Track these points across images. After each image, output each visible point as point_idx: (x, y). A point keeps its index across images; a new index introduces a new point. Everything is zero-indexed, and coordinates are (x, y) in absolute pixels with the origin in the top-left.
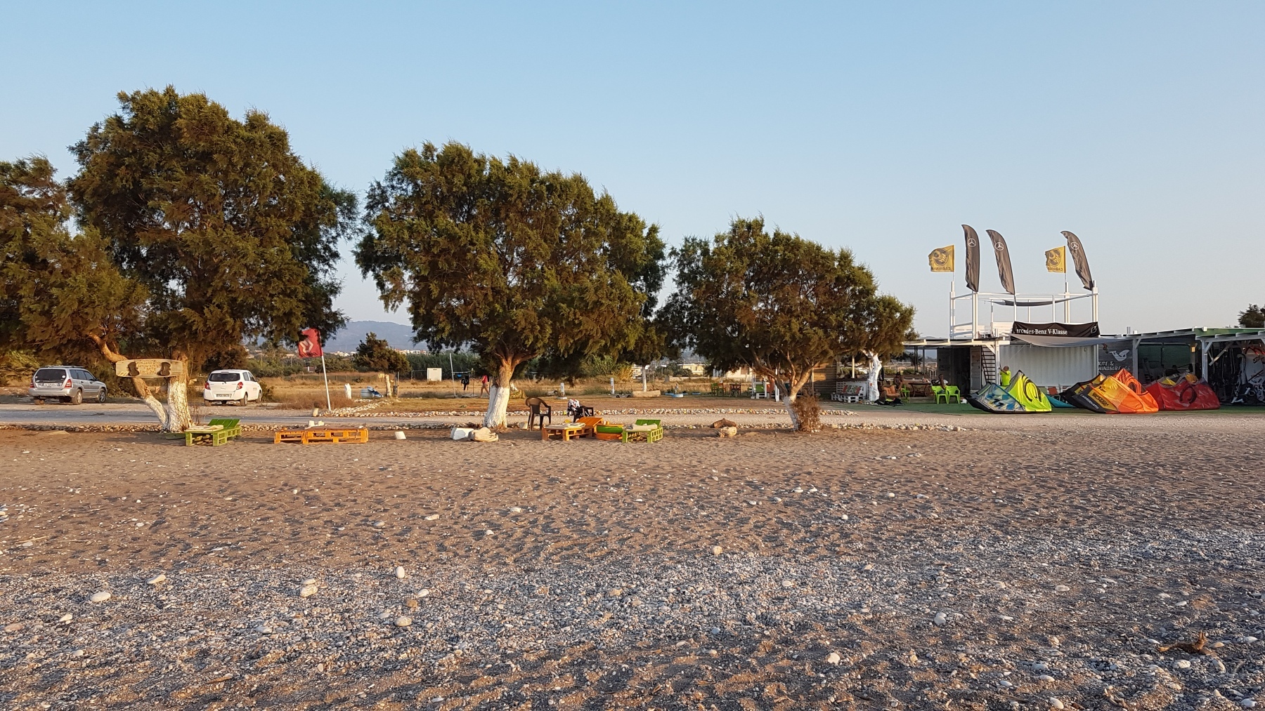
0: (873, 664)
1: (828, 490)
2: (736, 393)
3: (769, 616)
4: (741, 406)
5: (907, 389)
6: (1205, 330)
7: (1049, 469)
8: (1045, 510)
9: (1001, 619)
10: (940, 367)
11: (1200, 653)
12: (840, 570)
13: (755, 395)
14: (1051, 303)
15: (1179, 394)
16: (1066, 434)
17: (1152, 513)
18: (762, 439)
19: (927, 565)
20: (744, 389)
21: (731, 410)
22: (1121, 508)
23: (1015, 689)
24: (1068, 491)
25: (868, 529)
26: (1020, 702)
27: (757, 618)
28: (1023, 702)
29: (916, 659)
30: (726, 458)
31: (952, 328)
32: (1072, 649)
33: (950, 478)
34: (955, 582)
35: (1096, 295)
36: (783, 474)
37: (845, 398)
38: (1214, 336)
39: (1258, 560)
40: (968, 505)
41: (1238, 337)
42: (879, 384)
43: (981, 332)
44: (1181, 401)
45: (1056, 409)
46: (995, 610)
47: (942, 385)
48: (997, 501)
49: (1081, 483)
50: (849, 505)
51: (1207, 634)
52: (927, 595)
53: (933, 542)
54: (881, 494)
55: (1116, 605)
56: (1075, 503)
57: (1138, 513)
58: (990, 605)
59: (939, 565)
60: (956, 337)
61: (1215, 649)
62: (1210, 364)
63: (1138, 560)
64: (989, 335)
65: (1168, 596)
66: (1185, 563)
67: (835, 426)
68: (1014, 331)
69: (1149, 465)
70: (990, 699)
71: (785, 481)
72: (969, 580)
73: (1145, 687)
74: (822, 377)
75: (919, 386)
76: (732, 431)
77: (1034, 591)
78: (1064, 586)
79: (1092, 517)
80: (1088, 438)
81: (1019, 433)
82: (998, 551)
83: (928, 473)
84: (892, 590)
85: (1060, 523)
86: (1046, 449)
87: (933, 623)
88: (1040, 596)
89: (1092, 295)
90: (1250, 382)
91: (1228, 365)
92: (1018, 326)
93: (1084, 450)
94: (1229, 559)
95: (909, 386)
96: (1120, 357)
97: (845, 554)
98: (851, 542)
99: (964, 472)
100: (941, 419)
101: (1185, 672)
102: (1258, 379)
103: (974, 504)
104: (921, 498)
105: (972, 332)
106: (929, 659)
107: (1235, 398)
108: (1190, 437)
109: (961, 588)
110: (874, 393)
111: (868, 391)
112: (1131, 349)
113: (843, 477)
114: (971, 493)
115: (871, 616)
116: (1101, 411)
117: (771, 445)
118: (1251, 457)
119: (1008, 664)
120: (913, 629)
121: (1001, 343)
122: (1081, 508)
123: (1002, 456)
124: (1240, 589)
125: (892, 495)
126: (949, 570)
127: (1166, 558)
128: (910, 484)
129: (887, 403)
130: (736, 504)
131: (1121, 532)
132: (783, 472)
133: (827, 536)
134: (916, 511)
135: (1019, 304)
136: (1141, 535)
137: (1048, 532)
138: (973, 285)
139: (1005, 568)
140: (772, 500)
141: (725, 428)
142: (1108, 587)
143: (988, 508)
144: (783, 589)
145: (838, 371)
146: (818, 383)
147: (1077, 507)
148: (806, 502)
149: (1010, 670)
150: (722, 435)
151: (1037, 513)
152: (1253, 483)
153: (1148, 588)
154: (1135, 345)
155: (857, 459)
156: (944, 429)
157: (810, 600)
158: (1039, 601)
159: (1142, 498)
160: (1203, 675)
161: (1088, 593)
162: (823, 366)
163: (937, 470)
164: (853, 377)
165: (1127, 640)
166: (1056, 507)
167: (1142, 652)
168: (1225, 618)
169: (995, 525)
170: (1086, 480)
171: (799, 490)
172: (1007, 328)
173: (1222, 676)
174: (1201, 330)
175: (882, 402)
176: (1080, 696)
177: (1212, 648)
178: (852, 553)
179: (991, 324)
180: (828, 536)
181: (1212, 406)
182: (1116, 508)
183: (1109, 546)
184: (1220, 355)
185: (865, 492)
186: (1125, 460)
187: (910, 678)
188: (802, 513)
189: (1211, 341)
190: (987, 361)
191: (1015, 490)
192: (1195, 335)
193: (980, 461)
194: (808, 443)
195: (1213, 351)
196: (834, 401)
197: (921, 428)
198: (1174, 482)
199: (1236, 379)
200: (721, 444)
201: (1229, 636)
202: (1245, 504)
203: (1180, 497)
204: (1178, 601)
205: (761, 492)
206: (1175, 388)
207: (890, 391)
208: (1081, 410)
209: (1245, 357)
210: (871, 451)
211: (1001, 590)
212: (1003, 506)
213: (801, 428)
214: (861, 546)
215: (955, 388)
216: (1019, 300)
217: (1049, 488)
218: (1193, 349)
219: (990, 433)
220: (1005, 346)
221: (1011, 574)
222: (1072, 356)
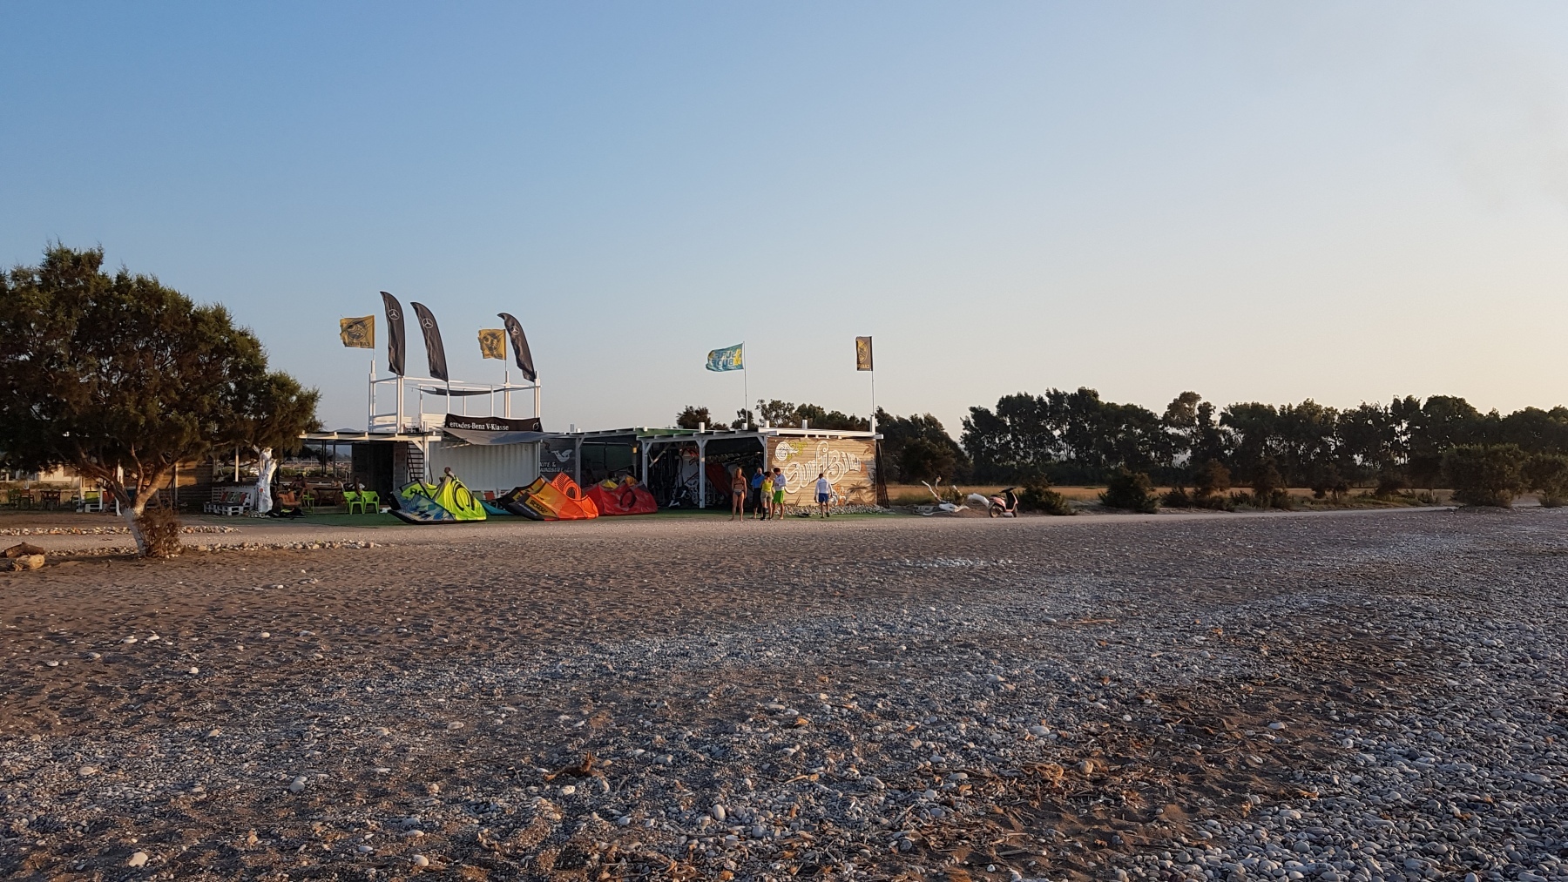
0: (194, 857)
1: (175, 638)
2: (52, 505)
3: (49, 820)
4: (58, 524)
5: (312, 495)
6: (646, 430)
7: (470, 587)
8: (455, 636)
9: (376, 773)
10: (355, 468)
11: (587, 775)
12: (172, 742)
13: (83, 506)
14: (489, 392)
15: (619, 498)
16: (498, 546)
17: (571, 628)
18: (86, 570)
19: (296, 719)
20: (65, 498)
21: (39, 531)
22: (541, 625)
23: (375, 853)
24: (486, 612)
25: (224, 683)
26: (377, 867)
27: (30, 825)
28: (381, 867)
29: (256, 839)
30: (21, 601)
31: (372, 418)
32: (452, 794)
33: (348, 607)
34: (326, 737)
35: (538, 387)
36: (111, 620)
37: (224, 510)
38: (653, 437)
39: (662, 667)
40: (363, 638)
41: (675, 438)
42: (272, 489)
43: (408, 425)
44: (621, 504)
45: (492, 517)
46: (370, 764)
47: (357, 490)
48: (400, 630)
49: (502, 601)
50: (203, 654)
51: (598, 754)
52: (288, 756)
53: (310, 690)
54: (252, 635)
55: (511, 736)
56: (491, 625)
57: (557, 630)
58: (365, 758)
59: (310, 718)
60: (376, 431)
61: (603, 768)
62: (650, 466)
63: (545, 682)
64: (417, 429)
65: (568, 717)
66: (592, 679)
67: (202, 548)
68: (447, 424)
69: (579, 576)
70: (341, 872)
71: (111, 628)
72: (344, 731)
73: (523, 823)
74: (191, 481)
75: (328, 492)
76: (36, 561)
77: (423, 733)
78: (458, 723)
79: (507, 638)
80: (523, 548)
81: (444, 547)
82: (389, 691)
83: (321, 604)
84: (241, 758)
85: (470, 650)
86: (473, 565)
87: (289, 791)
88: (429, 737)
89: (534, 387)
90: (686, 484)
91: (667, 468)
92: (450, 418)
93: (514, 563)
94: (635, 670)
95: (314, 492)
96: (562, 457)
97: (184, 720)
98: (195, 703)
99: (369, 598)
100: (351, 534)
101: (568, 799)
102: (693, 482)
103: (372, 637)
104: (306, 635)
105: (396, 425)
106: (274, 837)
107: (672, 502)
108: (624, 544)
109: (333, 743)
110: (265, 501)
111: (257, 500)
112: (573, 448)
113: (202, 617)
114: (370, 624)
115: (205, 796)
116: (540, 519)
117: (100, 578)
118: (678, 562)
119: (372, 824)
120: (261, 802)
121: (430, 438)
122: (496, 629)
123: (419, 576)
124: (639, 700)
125: (267, 635)
126: (324, 723)
127: (575, 676)
128: (293, 619)
129: (282, 515)
130: (24, 667)
131: (534, 652)
132: (111, 616)
133: (161, 699)
134: (295, 654)
135: (453, 393)
136: (555, 653)
137: (453, 662)
138: (397, 366)
139: (394, 712)
140: (86, 658)
141: (24, 557)
142: (506, 717)
143: (388, 640)
144: (80, 778)
145: (215, 473)
146: (183, 488)
147: (492, 629)
148: (139, 656)
149: (373, 831)
150: (18, 568)
151: (446, 640)
152: (673, 589)
153: (549, 711)
154: (578, 445)
155: (228, 592)
156: (353, 546)
157: (121, 787)
158: (426, 744)
159: (564, 612)
160: (586, 798)
161: (485, 728)
162: (192, 465)
163: (335, 598)
164: (237, 480)
165: (515, 774)
166: (469, 631)
167: (529, 784)
168: (619, 733)
169: (393, 660)
170: (509, 597)
171: (132, 640)
172: (438, 421)
173: (604, 796)
174: (642, 430)
175: (277, 514)
176: (450, 846)
177: (600, 768)
178: (195, 717)
179: (420, 416)
180: (163, 699)
181: (650, 510)
182: (535, 626)
183: (518, 670)
184: (660, 455)
185: (229, 635)
186: (556, 571)
187: (242, 865)
188: (131, 671)
189: (651, 442)
190: (414, 461)
191: (425, 616)
192: (636, 435)
193: (392, 583)
194: (159, 573)
195: (653, 452)
196: (207, 513)
197: (323, 546)
198: (599, 592)
199: (674, 481)
200: (14, 581)
201: (620, 752)
202: (663, 610)
203: (602, 608)
204: (576, 722)
205: (70, 646)
206: (616, 491)
207: (288, 499)
208: (516, 517)
209: (682, 459)
210: (251, 579)
211: (384, 737)
212: (407, 635)
213: (149, 552)
214: (209, 706)
215: (374, 493)
216: (452, 388)
217: (466, 609)
218: (635, 450)
219: (411, 548)
220: (436, 442)
221: (398, 717)
222: (512, 454)
